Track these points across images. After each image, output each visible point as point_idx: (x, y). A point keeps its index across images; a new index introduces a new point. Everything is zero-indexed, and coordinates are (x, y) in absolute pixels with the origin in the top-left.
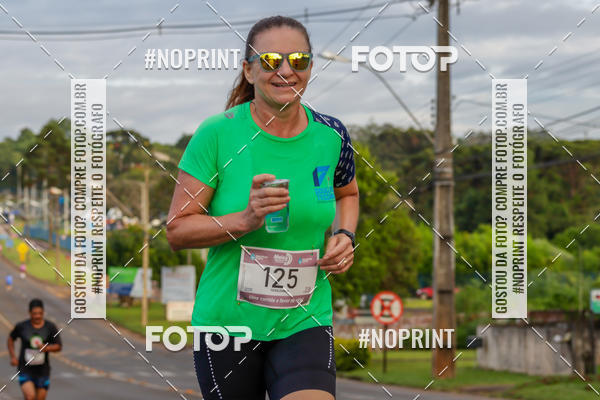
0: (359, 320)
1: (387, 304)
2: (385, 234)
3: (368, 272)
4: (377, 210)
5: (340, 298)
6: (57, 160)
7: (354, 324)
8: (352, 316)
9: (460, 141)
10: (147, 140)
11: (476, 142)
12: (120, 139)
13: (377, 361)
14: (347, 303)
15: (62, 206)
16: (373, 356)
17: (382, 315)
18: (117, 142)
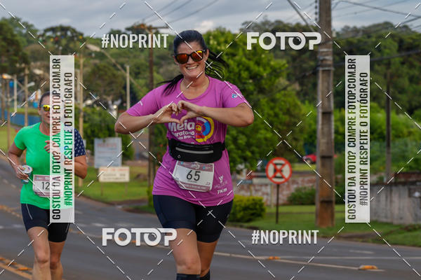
0: (255, 181)
1: (279, 167)
2: (277, 110)
3: (264, 142)
4: (271, 91)
5: (241, 163)
6: (8, 51)
7: (251, 184)
8: (251, 177)
9: (337, 33)
10: (82, 34)
11: (351, 35)
12: (59, 34)
13: (271, 214)
14: (246, 167)
15: (12, 88)
16: (268, 210)
17: (275, 177)
18: (57, 36)
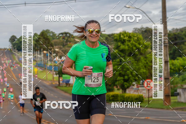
0: (140, 88)
1: (149, 83)
2: (147, 61)
3: (143, 73)
4: (145, 54)
5: (134, 82)
6: (45, 42)
7: (138, 90)
8: (138, 87)
9: (170, 31)
10: (73, 35)
11: (175, 31)
12: (64, 35)
13: (146, 101)
14: (136, 83)
15: (47, 56)
16: (145, 99)
17: (147, 87)
18: (64, 36)
